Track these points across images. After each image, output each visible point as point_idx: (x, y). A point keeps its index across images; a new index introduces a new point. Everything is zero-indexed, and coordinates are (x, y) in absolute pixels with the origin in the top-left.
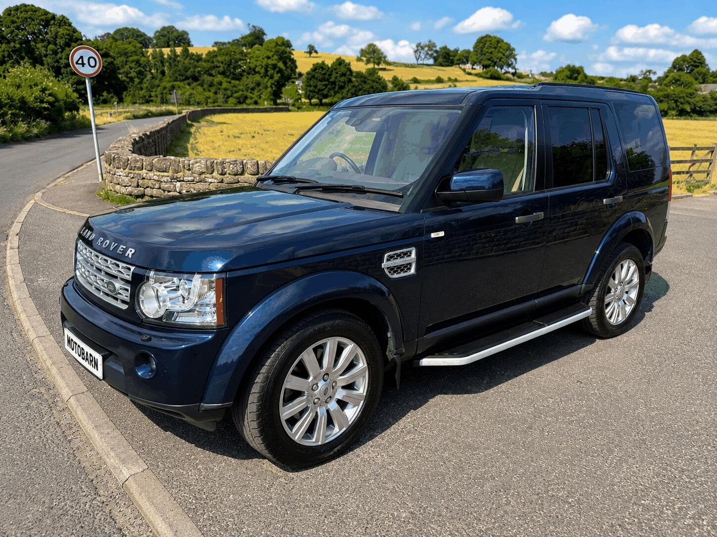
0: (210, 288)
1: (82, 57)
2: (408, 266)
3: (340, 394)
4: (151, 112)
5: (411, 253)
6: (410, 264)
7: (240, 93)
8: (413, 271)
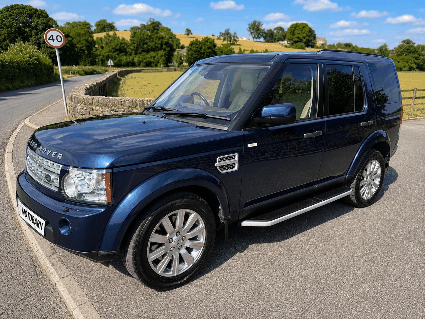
0: (103, 179)
1: (52, 36)
2: (233, 166)
3: (188, 244)
4: (95, 71)
5: (235, 157)
6: (234, 164)
7: (147, 59)
8: (236, 168)
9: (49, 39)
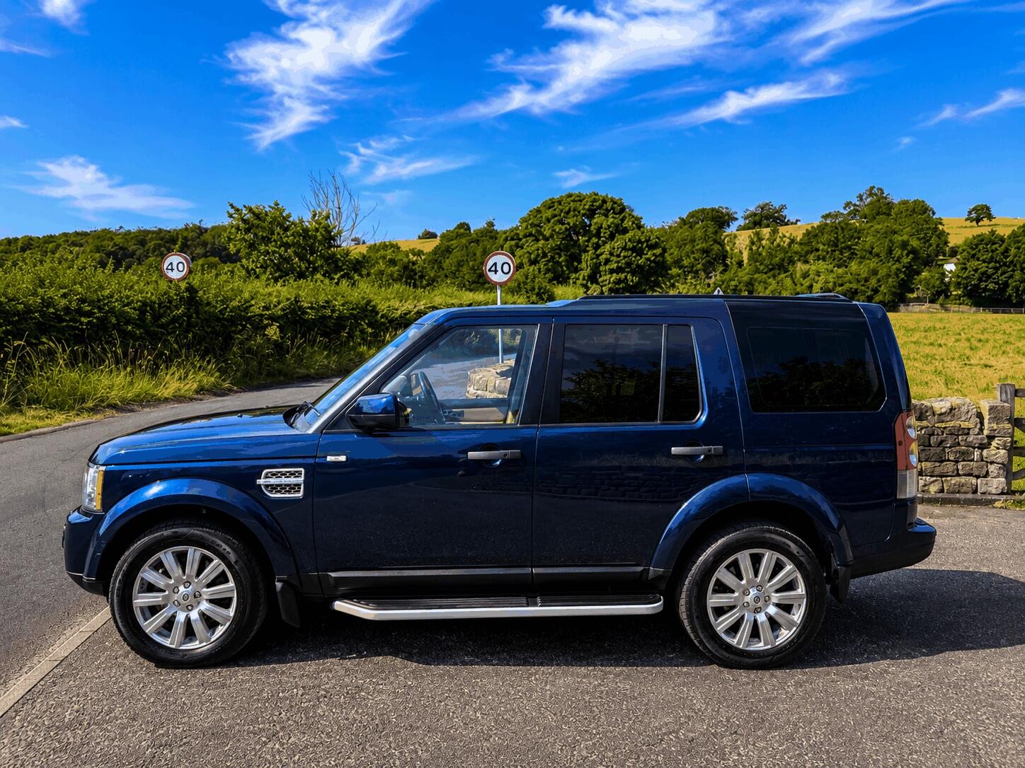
5: (300, 474)
6: (298, 486)
7: (847, 286)
8: (300, 494)
9: (490, 270)
